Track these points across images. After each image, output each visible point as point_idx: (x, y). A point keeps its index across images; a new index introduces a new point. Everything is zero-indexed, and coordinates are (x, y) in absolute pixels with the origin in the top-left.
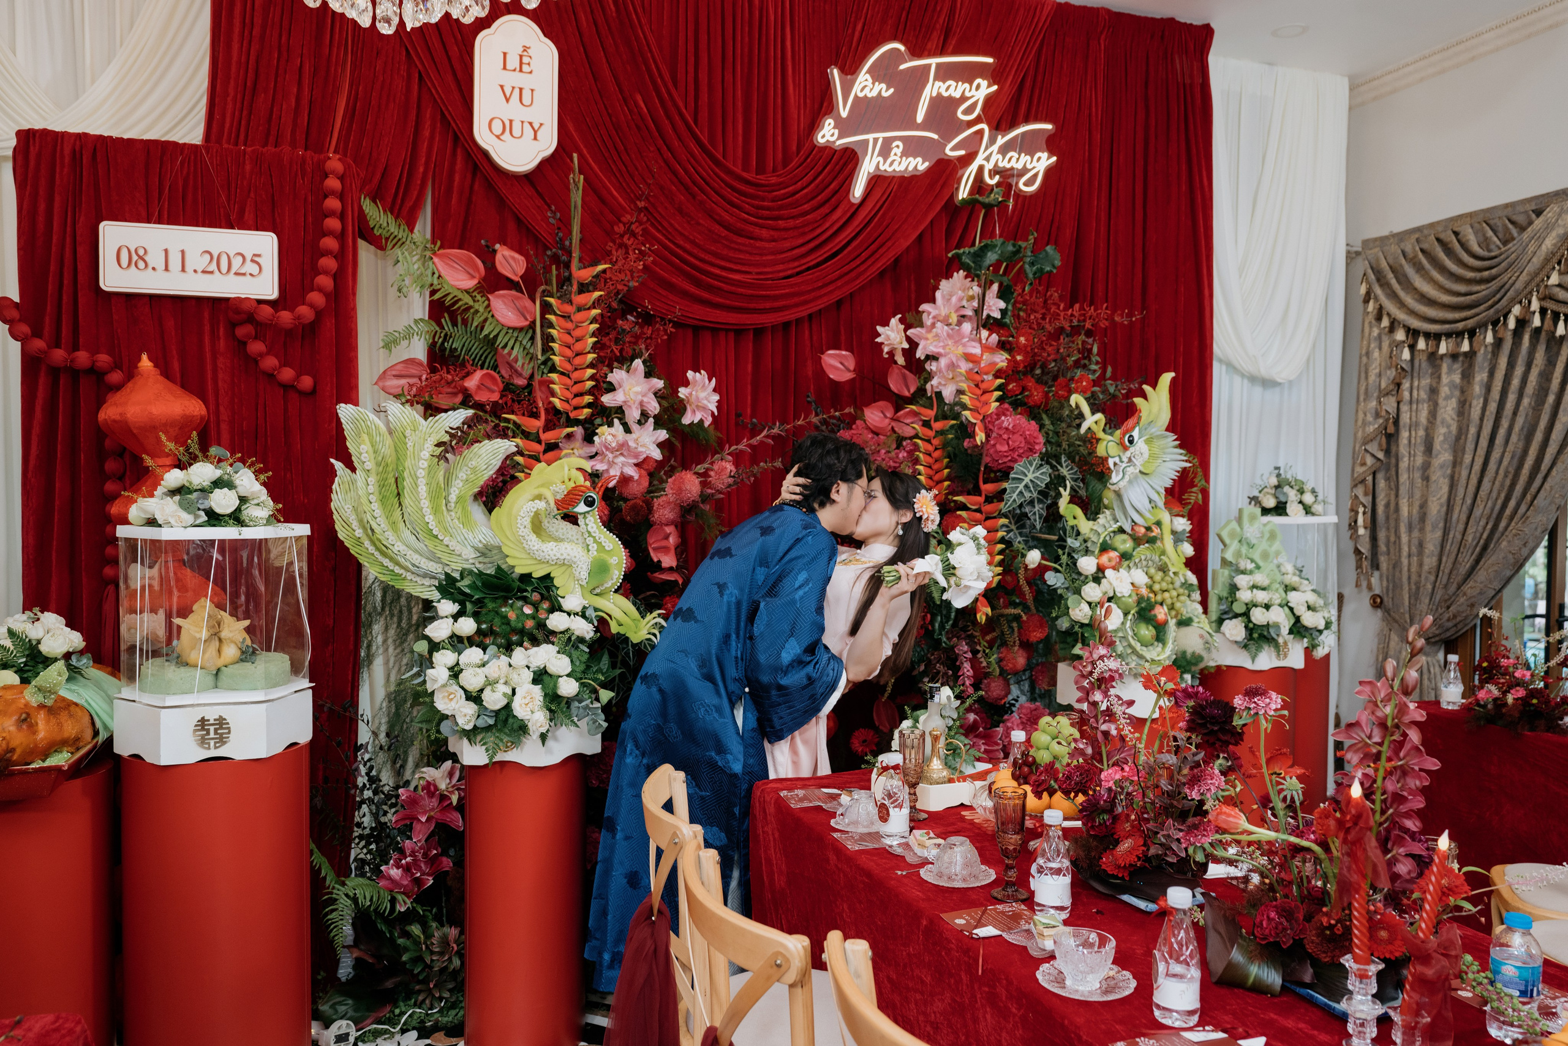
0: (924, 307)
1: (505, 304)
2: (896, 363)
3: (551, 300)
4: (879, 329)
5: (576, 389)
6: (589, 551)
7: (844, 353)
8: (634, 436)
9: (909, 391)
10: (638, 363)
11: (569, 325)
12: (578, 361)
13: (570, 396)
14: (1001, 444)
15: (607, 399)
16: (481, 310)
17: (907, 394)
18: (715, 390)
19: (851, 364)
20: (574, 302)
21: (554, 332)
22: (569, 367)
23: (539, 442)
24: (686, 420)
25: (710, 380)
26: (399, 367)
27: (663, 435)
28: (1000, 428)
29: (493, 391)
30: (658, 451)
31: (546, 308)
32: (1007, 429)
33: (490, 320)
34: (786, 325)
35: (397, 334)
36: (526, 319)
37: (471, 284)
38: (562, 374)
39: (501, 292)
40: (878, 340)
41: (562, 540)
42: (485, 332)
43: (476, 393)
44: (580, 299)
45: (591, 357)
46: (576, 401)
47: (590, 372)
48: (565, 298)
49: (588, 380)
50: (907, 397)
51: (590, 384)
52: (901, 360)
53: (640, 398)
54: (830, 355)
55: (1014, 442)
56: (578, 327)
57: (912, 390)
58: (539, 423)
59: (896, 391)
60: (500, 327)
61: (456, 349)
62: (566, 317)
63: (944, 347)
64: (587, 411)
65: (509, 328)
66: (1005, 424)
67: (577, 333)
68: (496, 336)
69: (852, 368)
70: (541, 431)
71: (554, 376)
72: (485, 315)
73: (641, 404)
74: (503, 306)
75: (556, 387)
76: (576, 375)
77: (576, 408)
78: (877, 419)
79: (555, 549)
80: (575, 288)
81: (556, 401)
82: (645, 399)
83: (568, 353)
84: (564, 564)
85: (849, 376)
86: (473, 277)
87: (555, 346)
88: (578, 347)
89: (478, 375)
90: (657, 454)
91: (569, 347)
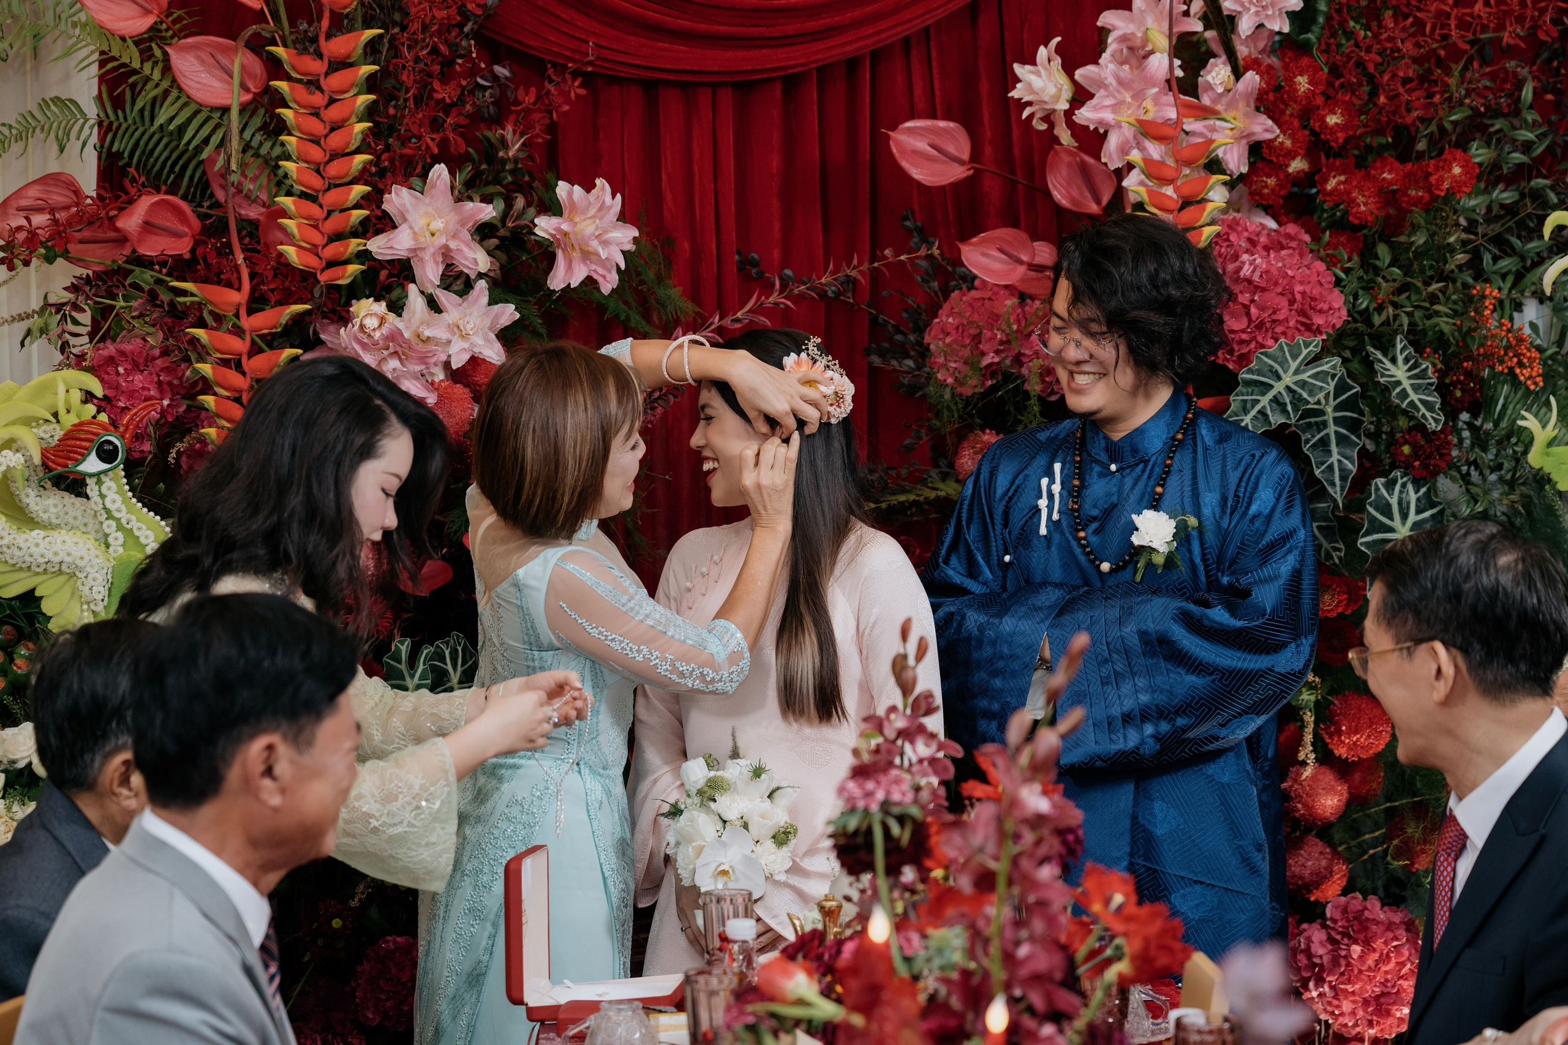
0: (1108, 18)
1: (202, 62)
2: (1056, 140)
3: (280, 51)
4: (1018, 68)
5: (329, 226)
6: (108, 546)
7: (942, 124)
8: (448, 317)
9: (1098, 202)
10: (440, 172)
11: (318, 99)
12: (334, 169)
13: (318, 239)
14: (1234, 315)
15: (379, 246)
16: (157, 75)
17: (1094, 208)
18: (624, 217)
19: (960, 145)
20: (325, 52)
21: (287, 114)
22: (316, 182)
23: (238, 331)
24: (557, 281)
25: (614, 197)
26: (34, 192)
27: (508, 313)
28: (1237, 280)
29: (178, 236)
30: (498, 346)
31: (275, 67)
32: (1249, 281)
33: (174, 93)
34: (852, 64)
35: (6, 131)
36: (248, 90)
37: (141, 24)
38: (303, 195)
39: (190, 40)
40: (1014, 94)
41: (58, 527)
42: (161, 119)
43: (140, 241)
44: (338, 46)
45: (361, 159)
46: (330, 252)
47: (359, 190)
48: (307, 44)
49: (357, 206)
50: (1090, 217)
51: (358, 214)
52: (1065, 136)
53: (443, 240)
54: (910, 131)
55: (1262, 309)
56: (332, 101)
57: (1105, 200)
58: (237, 298)
59: (1064, 203)
60: (193, 107)
61: (119, 154)
62: (313, 84)
63: (1115, 108)
64: (354, 269)
65: (213, 109)
66: (1246, 271)
67: (334, 113)
68: (182, 129)
69: (965, 156)
70: (243, 312)
71: (287, 202)
72: (165, 84)
73: (446, 253)
74: (198, 67)
75: (290, 224)
76: (331, 198)
77: (331, 264)
78: (997, 266)
79: (43, 544)
80: (325, 23)
81: (291, 252)
82: (453, 245)
83: (316, 153)
84: (60, 572)
85: (958, 173)
86: (147, 12)
87: (291, 141)
88: (335, 141)
89: (145, 202)
90: (494, 353)
91: (316, 142)
